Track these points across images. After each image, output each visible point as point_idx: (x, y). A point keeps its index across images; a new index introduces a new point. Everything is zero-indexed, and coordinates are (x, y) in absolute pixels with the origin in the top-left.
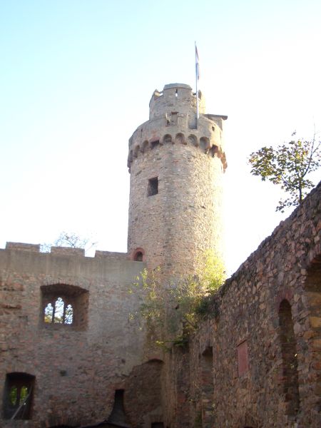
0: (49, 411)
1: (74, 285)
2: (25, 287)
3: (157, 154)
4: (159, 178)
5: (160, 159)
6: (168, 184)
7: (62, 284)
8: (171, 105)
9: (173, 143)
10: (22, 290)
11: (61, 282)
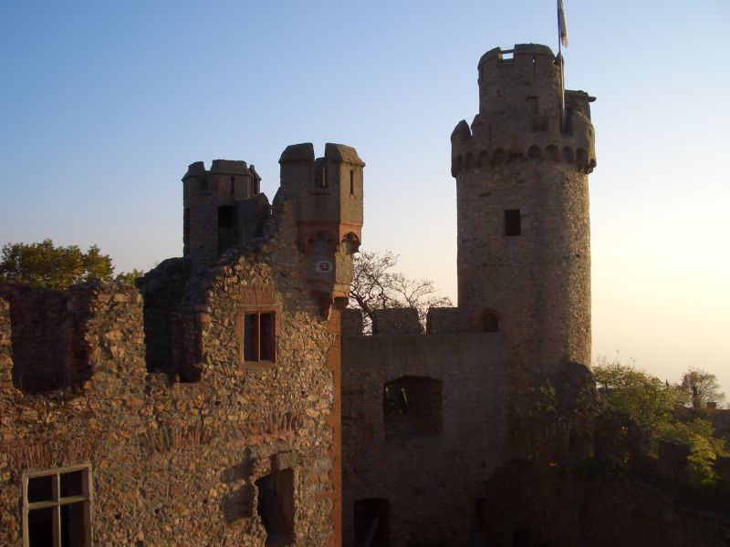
0: (407, 538)
1: (423, 375)
2: (365, 387)
3: (518, 174)
4: (522, 212)
5: (522, 182)
6: (535, 223)
7: (409, 377)
8: (527, 84)
9: (542, 160)
10: (362, 391)
11: (408, 374)
